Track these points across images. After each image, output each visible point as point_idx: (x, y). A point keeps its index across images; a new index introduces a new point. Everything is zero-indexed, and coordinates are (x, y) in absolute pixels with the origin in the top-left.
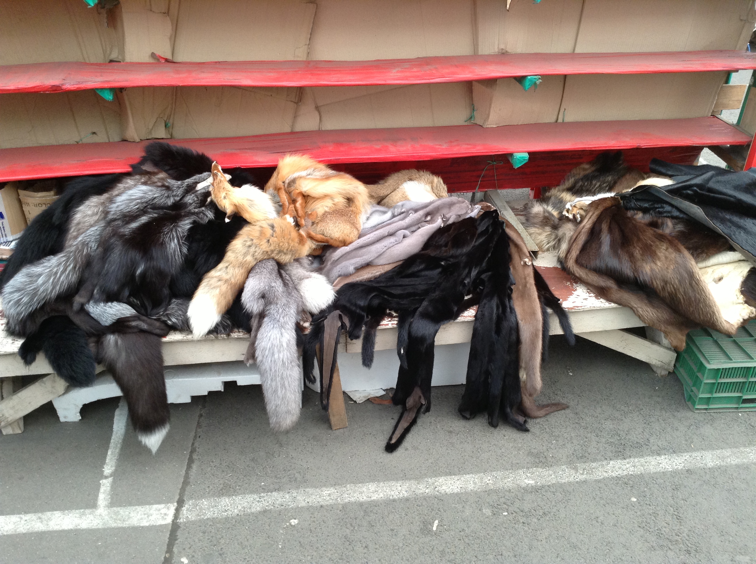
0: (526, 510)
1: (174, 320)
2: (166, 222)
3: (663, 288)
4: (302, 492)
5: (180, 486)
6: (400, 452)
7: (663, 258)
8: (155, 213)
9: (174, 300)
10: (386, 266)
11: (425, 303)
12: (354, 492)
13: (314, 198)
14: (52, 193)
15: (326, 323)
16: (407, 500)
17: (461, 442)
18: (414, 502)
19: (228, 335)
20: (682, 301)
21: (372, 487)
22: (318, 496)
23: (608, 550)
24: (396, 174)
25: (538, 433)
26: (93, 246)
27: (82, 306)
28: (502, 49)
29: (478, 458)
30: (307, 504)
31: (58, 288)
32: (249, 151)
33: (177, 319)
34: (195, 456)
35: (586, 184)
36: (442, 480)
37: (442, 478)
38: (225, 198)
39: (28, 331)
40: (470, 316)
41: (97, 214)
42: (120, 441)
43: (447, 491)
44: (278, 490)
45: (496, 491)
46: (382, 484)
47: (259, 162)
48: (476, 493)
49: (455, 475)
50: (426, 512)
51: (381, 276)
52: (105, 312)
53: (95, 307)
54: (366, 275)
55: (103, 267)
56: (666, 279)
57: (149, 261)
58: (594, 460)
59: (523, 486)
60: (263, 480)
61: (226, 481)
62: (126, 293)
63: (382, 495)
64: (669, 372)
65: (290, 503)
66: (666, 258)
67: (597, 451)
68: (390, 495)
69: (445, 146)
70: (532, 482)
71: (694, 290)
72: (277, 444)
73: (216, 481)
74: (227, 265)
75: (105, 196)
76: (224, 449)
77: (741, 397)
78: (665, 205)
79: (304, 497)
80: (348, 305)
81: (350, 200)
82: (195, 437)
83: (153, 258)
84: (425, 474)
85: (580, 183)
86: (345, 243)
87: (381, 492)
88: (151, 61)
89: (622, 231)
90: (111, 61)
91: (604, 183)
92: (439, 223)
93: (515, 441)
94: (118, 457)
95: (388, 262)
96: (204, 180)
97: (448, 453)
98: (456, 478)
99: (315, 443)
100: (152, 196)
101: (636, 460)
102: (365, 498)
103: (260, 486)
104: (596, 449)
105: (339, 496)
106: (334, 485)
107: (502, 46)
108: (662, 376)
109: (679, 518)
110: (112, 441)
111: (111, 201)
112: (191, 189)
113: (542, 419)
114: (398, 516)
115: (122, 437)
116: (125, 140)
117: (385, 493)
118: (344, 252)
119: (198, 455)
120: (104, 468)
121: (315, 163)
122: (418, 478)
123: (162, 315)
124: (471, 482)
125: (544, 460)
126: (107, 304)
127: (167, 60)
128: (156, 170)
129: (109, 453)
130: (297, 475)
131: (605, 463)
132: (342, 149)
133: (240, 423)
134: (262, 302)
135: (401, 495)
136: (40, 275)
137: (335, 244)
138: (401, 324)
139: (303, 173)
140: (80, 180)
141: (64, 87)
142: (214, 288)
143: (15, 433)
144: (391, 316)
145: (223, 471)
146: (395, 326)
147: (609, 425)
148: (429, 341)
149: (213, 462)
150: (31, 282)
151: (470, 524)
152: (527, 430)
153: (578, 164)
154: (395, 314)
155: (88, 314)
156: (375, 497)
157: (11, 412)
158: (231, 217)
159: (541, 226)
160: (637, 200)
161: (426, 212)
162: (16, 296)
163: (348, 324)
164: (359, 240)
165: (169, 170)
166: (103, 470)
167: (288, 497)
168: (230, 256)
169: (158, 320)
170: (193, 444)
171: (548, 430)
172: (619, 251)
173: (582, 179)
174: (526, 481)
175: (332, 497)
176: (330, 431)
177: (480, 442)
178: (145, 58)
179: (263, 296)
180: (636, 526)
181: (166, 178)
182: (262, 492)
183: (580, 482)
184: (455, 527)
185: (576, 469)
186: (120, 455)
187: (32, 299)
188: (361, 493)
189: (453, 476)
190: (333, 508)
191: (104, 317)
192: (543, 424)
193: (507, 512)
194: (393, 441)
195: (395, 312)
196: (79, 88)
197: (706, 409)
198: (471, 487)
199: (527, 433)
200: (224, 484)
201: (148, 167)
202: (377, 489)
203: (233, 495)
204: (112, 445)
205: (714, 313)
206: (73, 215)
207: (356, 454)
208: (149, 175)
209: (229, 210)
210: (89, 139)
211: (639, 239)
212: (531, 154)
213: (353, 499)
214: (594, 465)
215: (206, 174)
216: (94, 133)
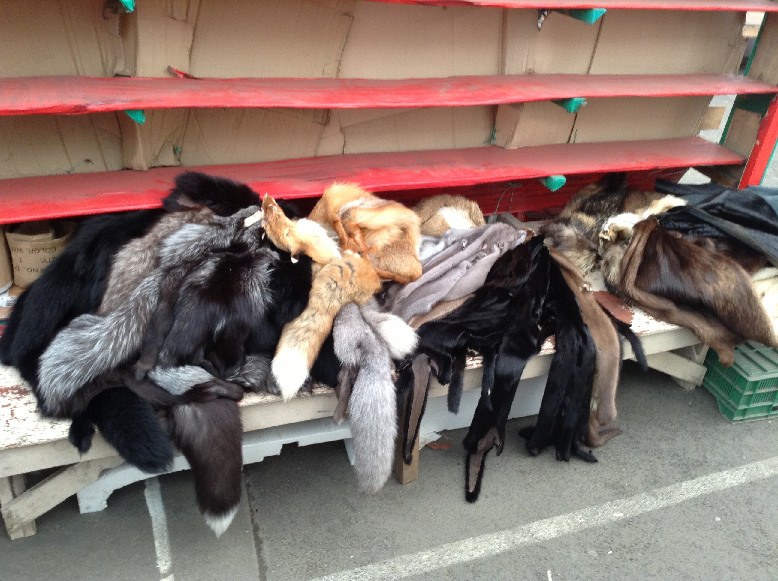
0: (628, 545)
1: (253, 381)
2: (242, 268)
3: (724, 308)
4: (399, 560)
5: (258, 574)
6: (481, 499)
7: (724, 278)
8: (218, 257)
9: (249, 357)
10: (458, 301)
11: (505, 339)
12: (454, 552)
13: (371, 230)
14: (50, 235)
15: (414, 368)
16: (510, 553)
17: (538, 482)
18: (518, 555)
19: (311, 392)
20: (740, 319)
21: (469, 543)
22: (418, 563)
23: (717, 575)
24: (431, 200)
25: (605, 462)
26: (153, 300)
27: (147, 372)
28: (530, 69)
29: (560, 496)
30: (410, 573)
31: (120, 354)
32: (280, 179)
33: (255, 379)
34: (261, 535)
35: (595, 204)
36: (535, 525)
37: (535, 523)
38: (287, 235)
39: (75, 409)
40: (550, 349)
41: (145, 260)
42: (165, 528)
43: (546, 536)
44: (372, 561)
45: (593, 530)
46: (478, 540)
47: (299, 192)
48: (574, 535)
49: (546, 518)
50: (534, 563)
51: (454, 311)
52: (178, 379)
53: (164, 373)
54: (441, 313)
55: (172, 325)
56: (727, 299)
57: (232, 314)
58: (668, 484)
59: (615, 520)
60: (350, 552)
61: (309, 560)
62: (201, 353)
63: (483, 552)
64: (697, 387)
65: (391, 575)
66: (727, 277)
67: (666, 475)
68: (492, 550)
69: (482, 170)
70: (621, 515)
71: (751, 308)
72: (348, 508)
73: (297, 561)
74: (314, 312)
75: (148, 238)
76: (292, 522)
77: (771, 406)
78: (705, 225)
79: (404, 566)
80: (432, 347)
81: (404, 230)
82: (252, 511)
83: (236, 311)
84: (517, 522)
85: (588, 204)
86: (412, 279)
87: (481, 548)
88: (167, 76)
89: (677, 253)
90: (117, 75)
91: (612, 204)
92: (497, 253)
93: (587, 473)
94: (169, 548)
95: (458, 297)
96: (251, 215)
97: (529, 495)
98: (548, 521)
99: (390, 502)
100: (210, 237)
101: (703, 479)
102: (467, 557)
103: (350, 560)
104: (664, 472)
105: (440, 559)
106: (430, 547)
107: (530, 66)
108: (690, 391)
109: (763, 532)
110: (155, 529)
111: (159, 243)
112: (240, 225)
113: (603, 447)
114: (508, 572)
115: (165, 524)
116: (128, 169)
117: (485, 549)
118: (413, 289)
119: (263, 533)
120: (157, 565)
121: (363, 191)
122: (512, 527)
123: (238, 376)
124: (565, 524)
125: (622, 490)
126: (179, 369)
127: (186, 76)
128: (197, 206)
129: (157, 544)
130: (385, 541)
131: (677, 485)
132: (382, 175)
133: (297, 490)
134: (358, 352)
135: (502, 549)
136: (94, 341)
137: (401, 280)
138: (487, 363)
139: (356, 203)
140: (97, 219)
141: (90, 107)
142: (303, 339)
143: (27, 535)
144: (472, 355)
145: (301, 549)
146: (480, 365)
147: (664, 446)
148: (516, 379)
149: (284, 539)
150: (84, 351)
151: (582, 569)
152: (596, 461)
153: (584, 186)
154: (476, 353)
155: (153, 383)
156: (477, 555)
157: (29, 511)
158: (298, 257)
159: (578, 249)
160: (675, 221)
161: (482, 241)
162: (64, 369)
163: (437, 368)
164: (426, 275)
165: (212, 204)
166: (158, 566)
167: (386, 569)
168: (314, 301)
169: (234, 382)
170: (253, 521)
171: (613, 458)
172: (681, 273)
173: (590, 200)
174: (615, 514)
175: (433, 561)
176: (400, 486)
177: (555, 479)
178: (160, 72)
179: (360, 346)
180: (731, 545)
181: (211, 214)
182: (356, 567)
183: (664, 508)
184: (569, 574)
185: (654, 495)
186: (171, 545)
187: (85, 370)
188: (461, 552)
189: (545, 520)
190: (438, 573)
191: (176, 385)
192: (607, 452)
193: (611, 550)
194: (471, 490)
195: (476, 349)
196: (109, 109)
197: (742, 420)
198: (566, 529)
199: (595, 464)
200: (308, 564)
201: (183, 201)
202: (475, 545)
203: (324, 575)
204: (156, 534)
205: (768, 328)
206: (114, 263)
207: (437, 508)
208: (192, 211)
209: (294, 247)
210: (82, 168)
211: (697, 261)
212: (569, 177)
213: (455, 561)
214: (669, 488)
215: (252, 207)
216: (88, 161)
